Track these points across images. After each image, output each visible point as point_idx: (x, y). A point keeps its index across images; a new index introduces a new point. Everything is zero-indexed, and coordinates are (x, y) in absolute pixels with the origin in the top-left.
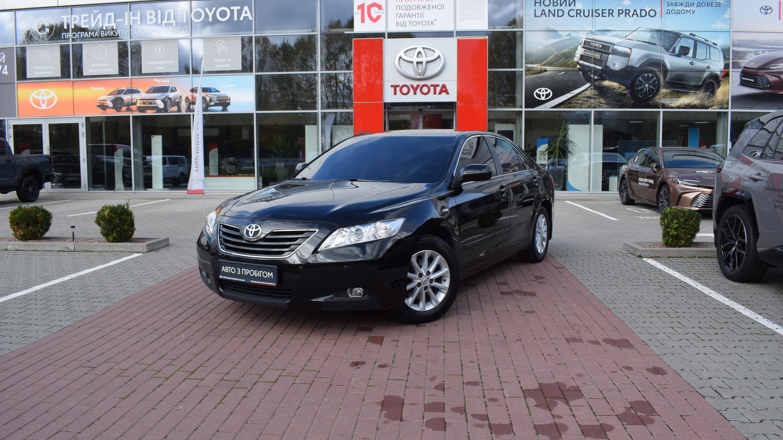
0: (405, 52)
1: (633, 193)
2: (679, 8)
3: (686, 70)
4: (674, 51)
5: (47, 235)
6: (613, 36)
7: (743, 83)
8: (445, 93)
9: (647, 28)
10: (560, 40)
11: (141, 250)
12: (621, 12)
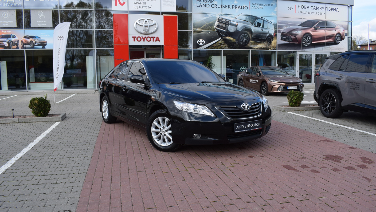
0: (139, 21)
2: (257, 6)
3: (260, 33)
4: (255, 25)
6: (230, 17)
7: (282, 39)
8: (158, 41)
9: (244, 14)
10: (208, 18)
12: (233, 6)
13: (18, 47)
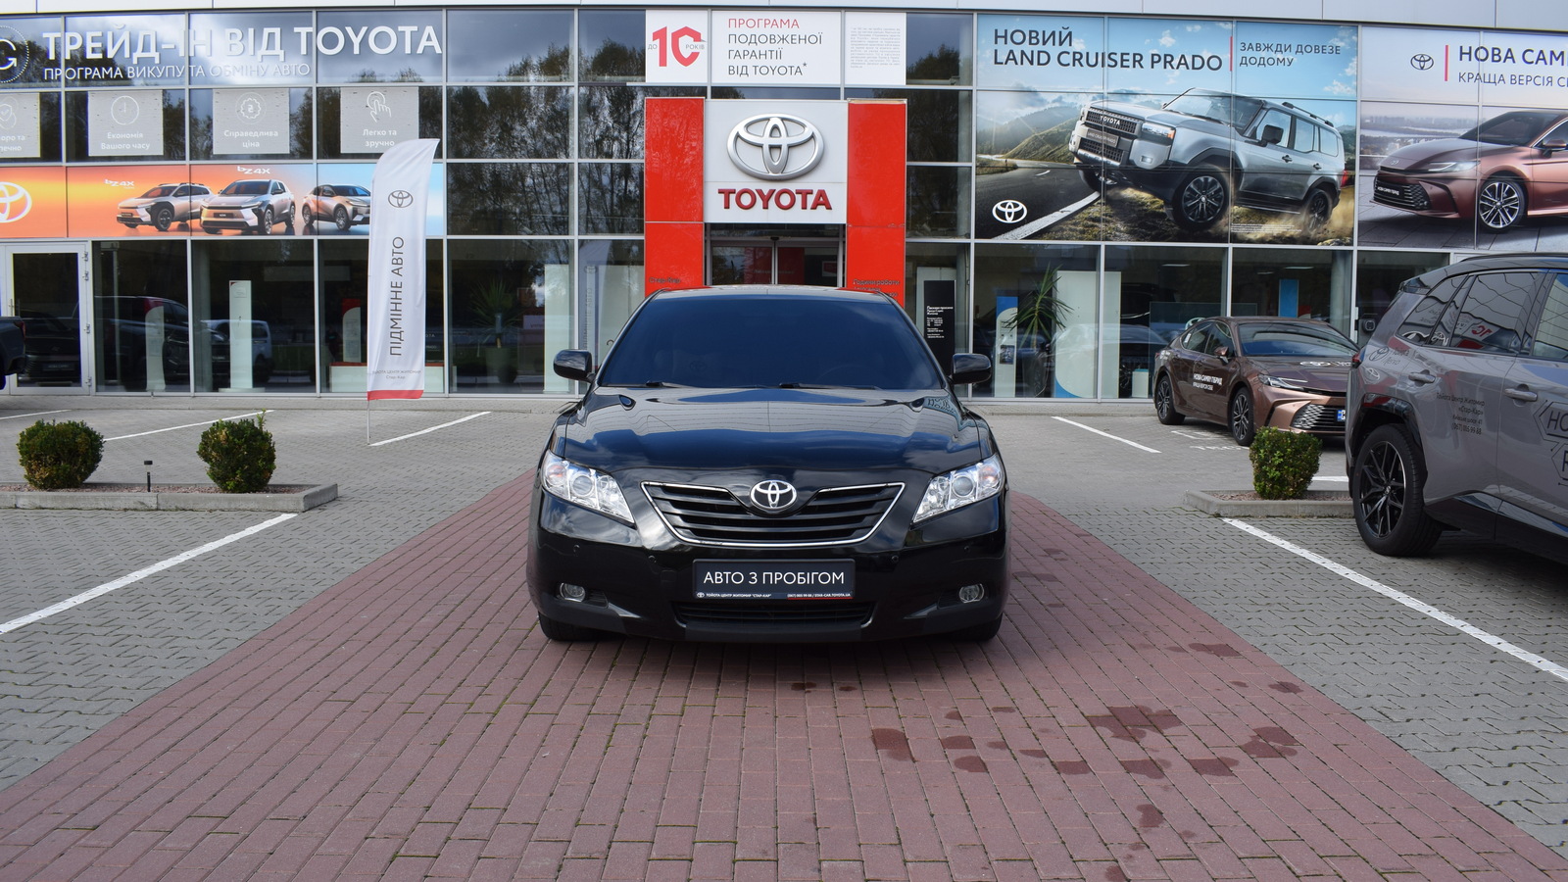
0: (748, 126)
1: (1183, 402)
2: (1264, 54)
3: (1275, 171)
4: (1253, 135)
5: (92, 478)
6: (1142, 103)
7: (1380, 198)
8: (824, 207)
9: (1205, 91)
10: (1042, 109)
11: (292, 507)
12: (1156, 58)
13: (290, 230)
